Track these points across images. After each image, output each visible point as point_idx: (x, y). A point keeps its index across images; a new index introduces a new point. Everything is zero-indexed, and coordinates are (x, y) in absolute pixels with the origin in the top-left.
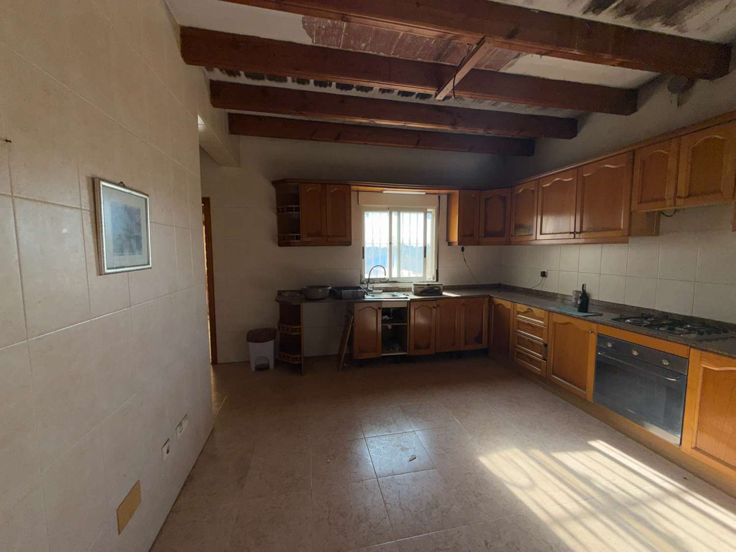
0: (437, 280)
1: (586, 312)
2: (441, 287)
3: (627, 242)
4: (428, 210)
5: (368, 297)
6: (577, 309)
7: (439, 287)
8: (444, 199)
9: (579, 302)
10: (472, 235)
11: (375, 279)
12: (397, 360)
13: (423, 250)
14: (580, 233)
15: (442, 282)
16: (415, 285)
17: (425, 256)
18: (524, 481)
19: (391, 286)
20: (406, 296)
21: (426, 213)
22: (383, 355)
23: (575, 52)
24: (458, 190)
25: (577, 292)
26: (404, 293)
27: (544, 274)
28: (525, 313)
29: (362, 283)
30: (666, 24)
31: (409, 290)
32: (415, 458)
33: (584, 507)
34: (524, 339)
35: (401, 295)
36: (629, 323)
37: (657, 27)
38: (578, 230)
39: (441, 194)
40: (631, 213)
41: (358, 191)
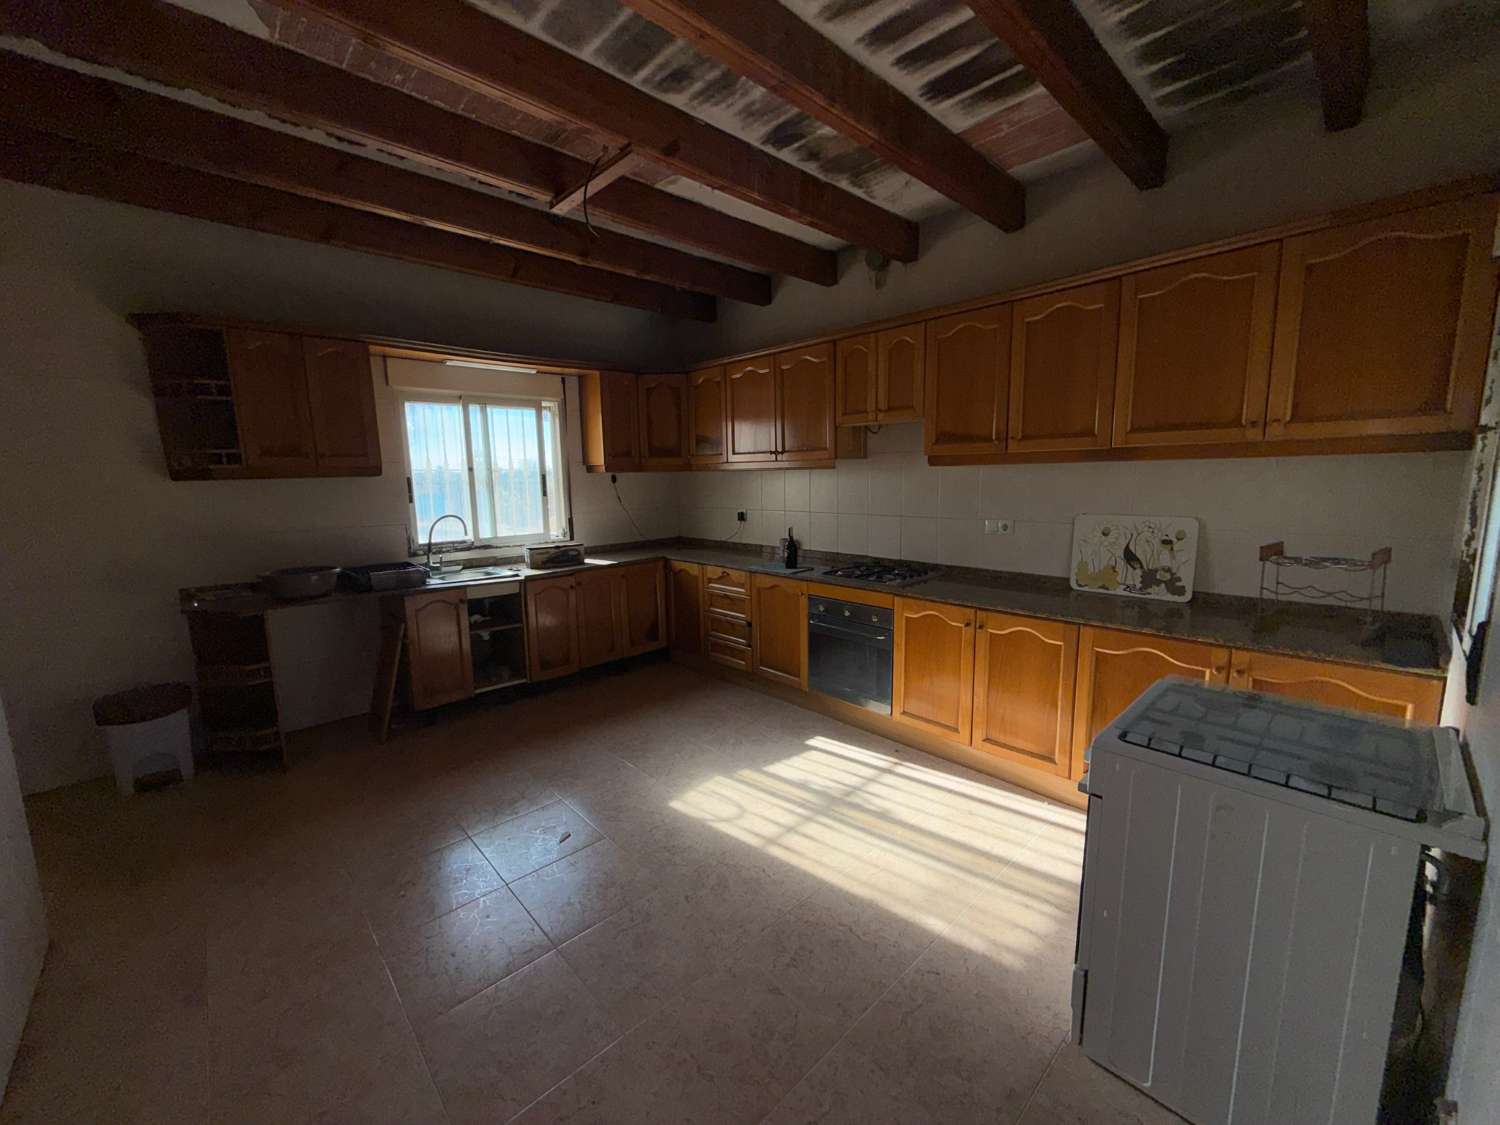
0: (572, 538)
1: (795, 567)
2: (582, 549)
3: (834, 468)
4: (544, 404)
5: (434, 582)
6: (784, 565)
7: (576, 550)
8: (573, 385)
9: (786, 555)
10: (628, 454)
11: (442, 543)
12: (504, 698)
13: (539, 479)
14: (782, 453)
15: (582, 539)
16: (530, 549)
17: (545, 493)
18: (728, 811)
19: (479, 556)
20: (515, 573)
21: (539, 410)
22: (478, 691)
23: (755, 196)
24: (598, 369)
25: (784, 539)
26: (509, 567)
27: (742, 517)
28: (719, 580)
29: (415, 555)
30: (854, 184)
31: (519, 560)
32: (570, 835)
33: (799, 815)
34: (720, 621)
35: (505, 572)
36: (840, 576)
37: (844, 184)
38: (780, 449)
39: (567, 375)
40: (836, 428)
41: (385, 357)
